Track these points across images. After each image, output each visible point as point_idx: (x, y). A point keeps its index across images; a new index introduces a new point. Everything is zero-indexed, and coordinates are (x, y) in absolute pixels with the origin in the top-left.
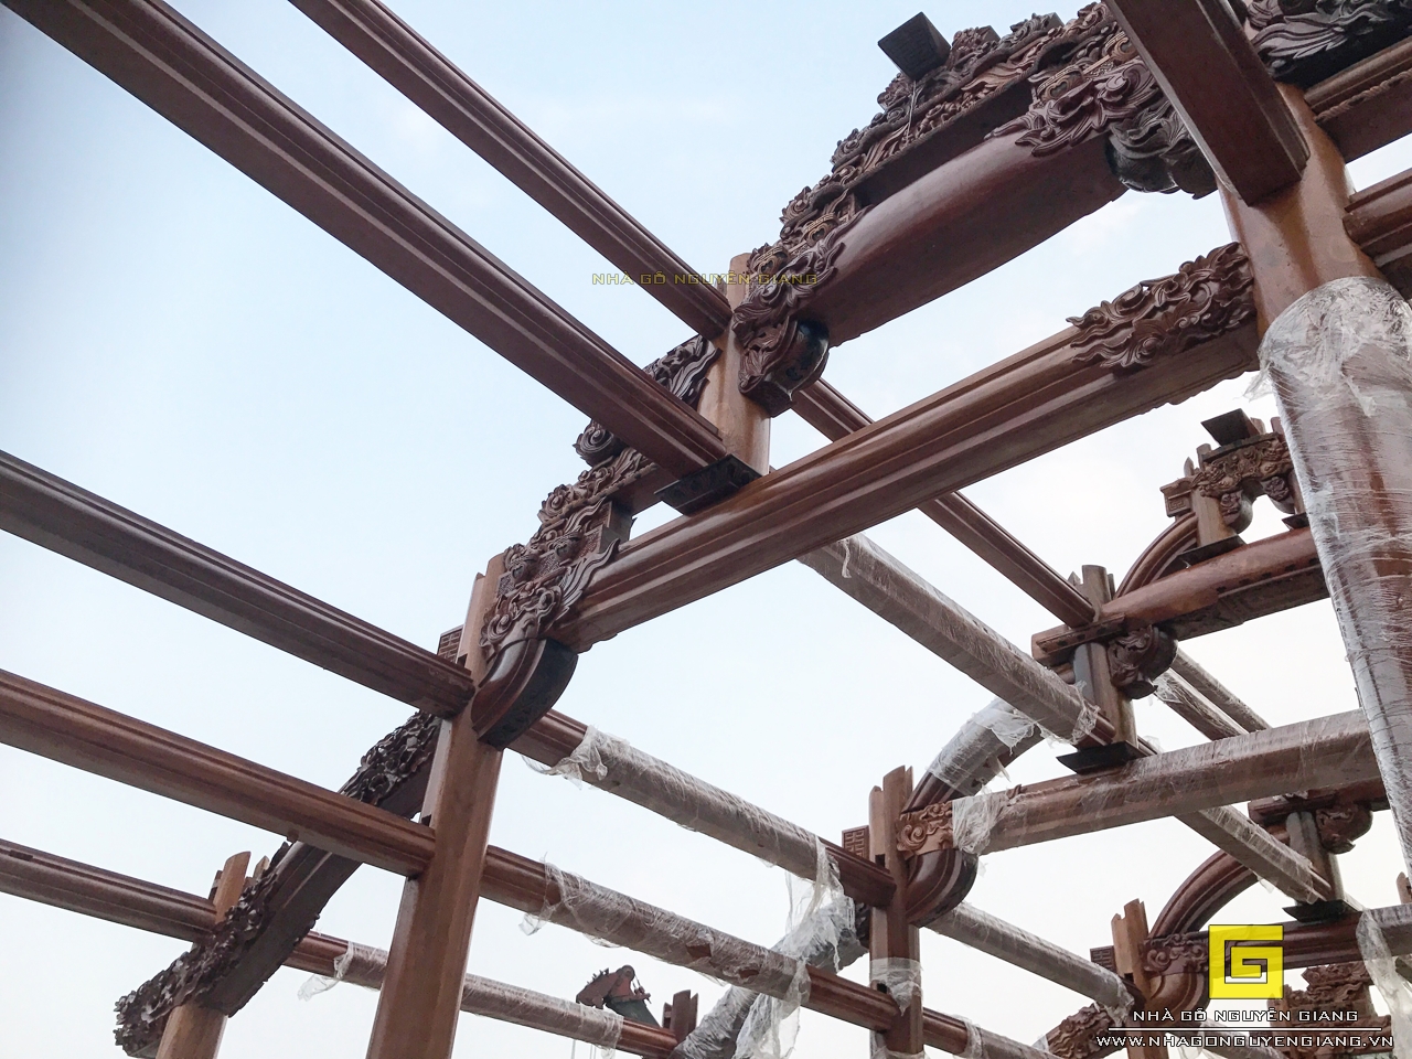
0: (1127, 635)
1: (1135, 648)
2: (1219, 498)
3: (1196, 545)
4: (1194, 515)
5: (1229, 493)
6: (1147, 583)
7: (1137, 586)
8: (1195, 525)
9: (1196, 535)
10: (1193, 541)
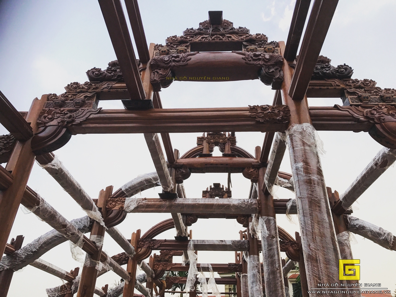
0: (182, 169)
1: (183, 172)
2: (209, 144)
3: (201, 153)
4: (203, 146)
5: (212, 143)
6: (188, 158)
7: (186, 158)
8: (203, 148)
9: (202, 150)
10: (201, 152)
